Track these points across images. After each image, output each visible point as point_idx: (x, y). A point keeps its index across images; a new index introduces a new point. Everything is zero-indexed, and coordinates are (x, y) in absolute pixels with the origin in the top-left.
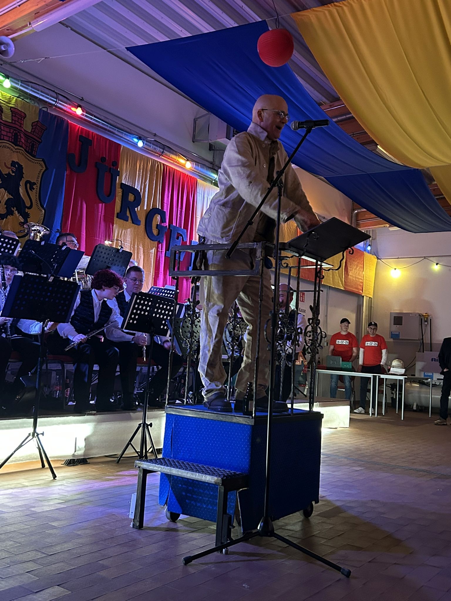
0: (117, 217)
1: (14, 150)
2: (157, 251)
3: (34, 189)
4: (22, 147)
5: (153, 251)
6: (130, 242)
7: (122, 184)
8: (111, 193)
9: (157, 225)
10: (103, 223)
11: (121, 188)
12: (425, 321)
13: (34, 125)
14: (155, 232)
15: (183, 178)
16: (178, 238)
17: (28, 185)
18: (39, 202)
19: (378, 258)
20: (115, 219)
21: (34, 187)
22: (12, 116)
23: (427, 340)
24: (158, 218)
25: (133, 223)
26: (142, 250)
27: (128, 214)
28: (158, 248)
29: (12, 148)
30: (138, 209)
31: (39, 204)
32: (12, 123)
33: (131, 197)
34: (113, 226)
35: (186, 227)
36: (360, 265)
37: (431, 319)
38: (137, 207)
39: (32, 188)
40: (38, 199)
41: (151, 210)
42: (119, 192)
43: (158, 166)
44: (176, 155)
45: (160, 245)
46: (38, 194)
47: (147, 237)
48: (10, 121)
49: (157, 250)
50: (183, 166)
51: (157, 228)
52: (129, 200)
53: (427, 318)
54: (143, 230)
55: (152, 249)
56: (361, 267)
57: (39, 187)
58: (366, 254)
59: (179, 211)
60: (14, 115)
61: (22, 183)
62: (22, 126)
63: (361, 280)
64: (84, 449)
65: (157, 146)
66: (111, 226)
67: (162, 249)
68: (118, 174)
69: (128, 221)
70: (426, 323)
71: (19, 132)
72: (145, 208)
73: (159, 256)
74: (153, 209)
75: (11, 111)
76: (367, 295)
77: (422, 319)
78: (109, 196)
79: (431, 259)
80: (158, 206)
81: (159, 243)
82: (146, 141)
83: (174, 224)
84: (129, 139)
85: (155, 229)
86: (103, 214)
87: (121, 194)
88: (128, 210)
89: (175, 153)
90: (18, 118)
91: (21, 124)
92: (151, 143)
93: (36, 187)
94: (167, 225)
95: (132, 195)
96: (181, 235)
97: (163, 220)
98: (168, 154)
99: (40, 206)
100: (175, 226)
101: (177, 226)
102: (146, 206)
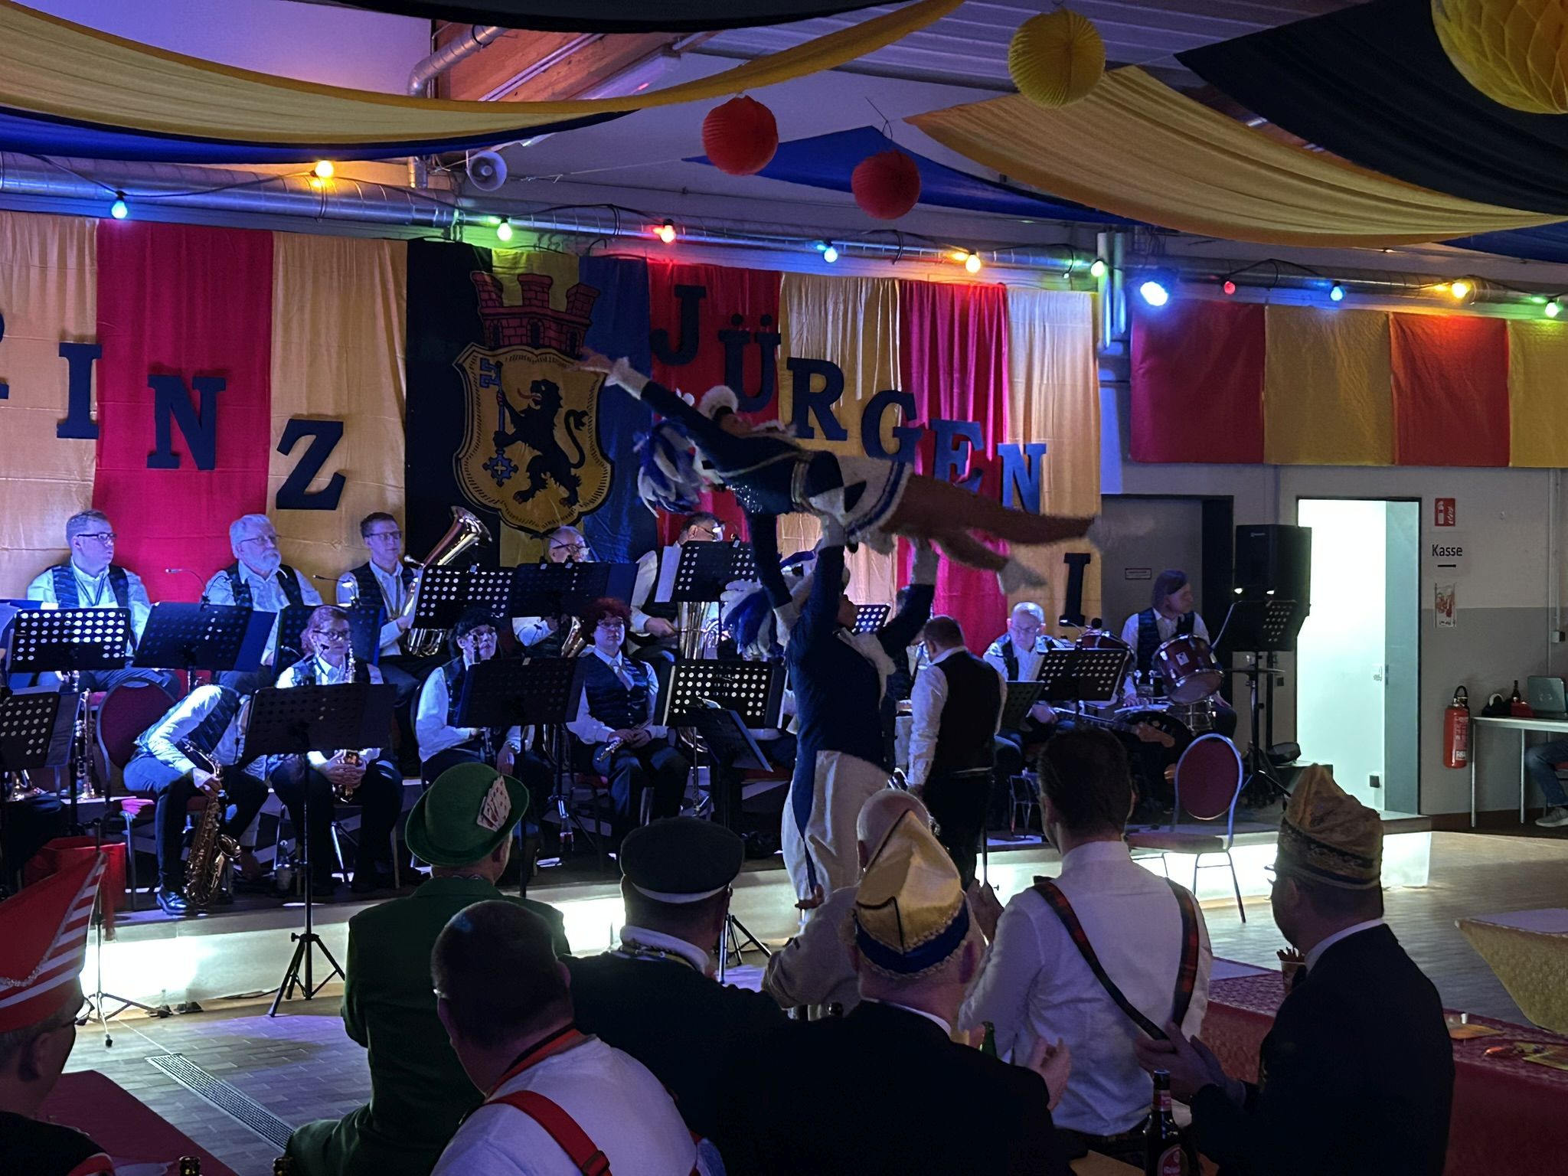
1: (535, 359)
3: (583, 424)
4: (550, 346)
7: (790, 359)
8: (764, 388)
9: (895, 429)
11: (790, 369)
13: (572, 295)
14: (890, 444)
15: (964, 297)
16: (957, 448)
17: (572, 420)
18: (597, 449)
21: (585, 420)
22: (523, 290)
29: (530, 355)
30: (838, 405)
31: (598, 453)
32: (524, 305)
35: (981, 416)
38: (836, 400)
39: (579, 424)
40: (595, 443)
41: (875, 397)
42: (785, 380)
43: (886, 291)
44: (937, 248)
46: (594, 433)
48: (520, 303)
50: (959, 269)
51: (895, 436)
52: (814, 389)
57: (594, 420)
60: (526, 288)
61: (559, 420)
62: (545, 304)
65: (880, 243)
68: (777, 339)
69: (812, 437)
71: (540, 320)
72: (859, 396)
74: (879, 394)
75: (520, 282)
78: (757, 396)
80: (896, 386)
83: (945, 416)
85: (891, 439)
87: (790, 382)
88: (812, 412)
90: (536, 292)
91: (543, 301)
93: (590, 421)
94: (925, 420)
95: (818, 376)
96: (969, 439)
97: (910, 413)
98: (914, 250)
99: (600, 458)
100: (948, 419)
101: (955, 419)
102: (859, 390)
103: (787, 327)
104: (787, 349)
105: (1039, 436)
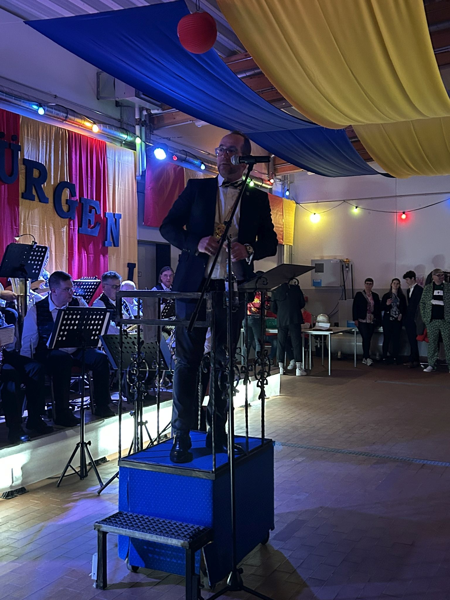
0: (22, 197)
2: (69, 229)
5: (65, 229)
6: (38, 224)
7: (24, 159)
8: (13, 172)
9: (67, 200)
10: (7, 206)
11: (24, 164)
12: (347, 267)
14: (65, 208)
15: (91, 143)
16: (90, 212)
19: (297, 203)
20: (21, 200)
23: (348, 286)
24: (66, 192)
25: (40, 201)
26: (53, 231)
27: (34, 193)
28: (69, 225)
30: (44, 186)
33: (36, 173)
34: (18, 208)
35: (98, 198)
36: (280, 213)
37: (352, 265)
38: (43, 183)
41: (59, 184)
42: (22, 169)
43: (62, 133)
44: (82, 119)
45: (72, 222)
47: (57, 215)
49: (69, 227)
50: (90, 130)
51: (67, 203)
52: (34, 176)
53: (348, 264)
54: (52, 208)
55: (63, 227)
56: (280, 215)
58: (285, 199)
59: (89, 181)
63: (281, 229)
64: (21, 478)
65: (59, 111)
66: (17, 208)
67: (74, 227)
68: (20, 148)
69: (34, 200)
70: (347, 269)
72: (52, 183)
73: (72, 234)
74: (61, 183)
76: (288, 244)
77: (343, 265)
78: (11, 175)
79: (351, 202)
80: (67, 179)
81: (70, 219)
82: (48, 107)
83: (85, 197)
84: (28, 107)
85: (65, 205)
86: (6, 197)
87: (24, 171)
88: (33, 188)
89: (80, 116)
92: (52, 108)
94: (78, 198)
95: (36, 170)
96: (94, 208)
97: (73, 194)
98: (72, 118)
100: (87, 198)
101: (89, 199)
102: (52, 180)
103: (22, 143)
104: (23, 155)
105: (118, 211)
